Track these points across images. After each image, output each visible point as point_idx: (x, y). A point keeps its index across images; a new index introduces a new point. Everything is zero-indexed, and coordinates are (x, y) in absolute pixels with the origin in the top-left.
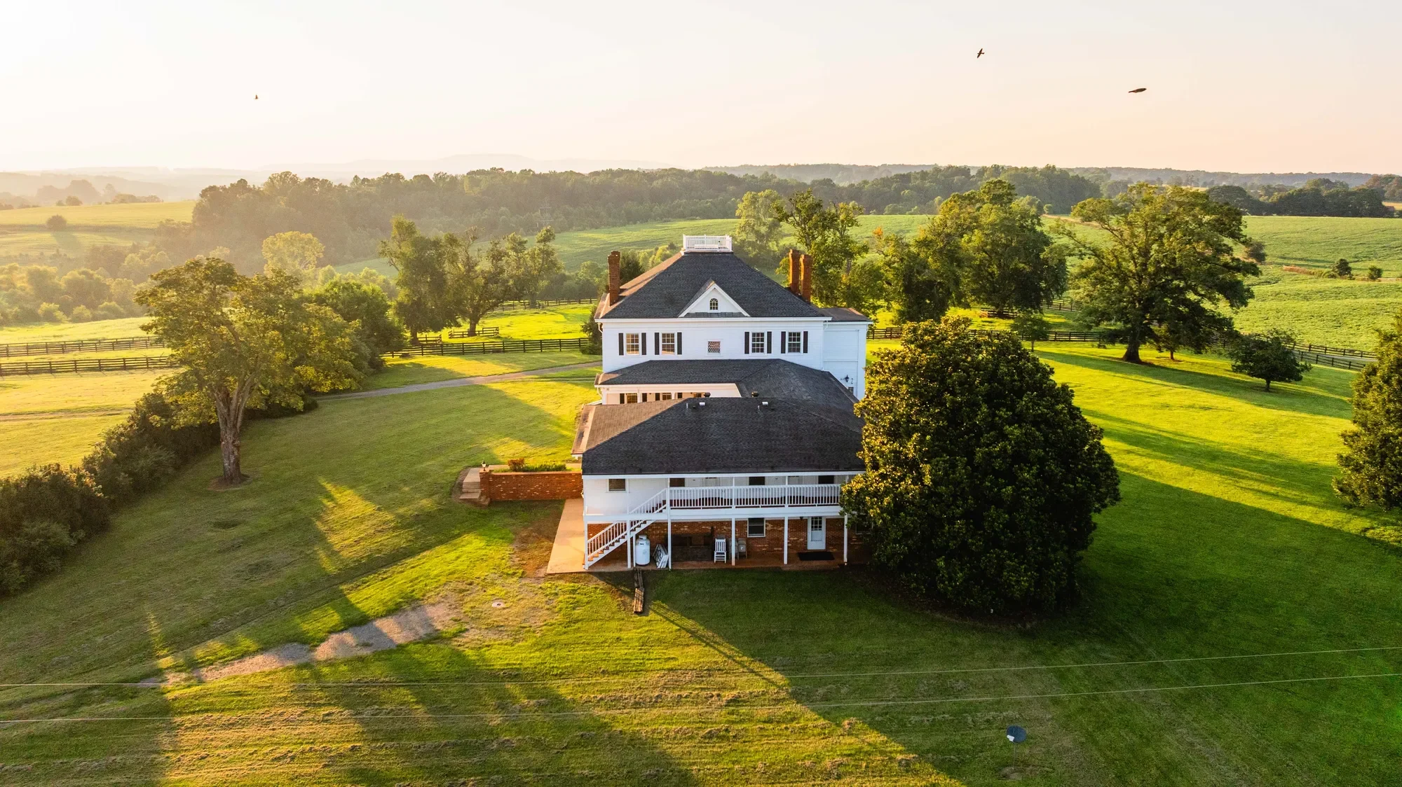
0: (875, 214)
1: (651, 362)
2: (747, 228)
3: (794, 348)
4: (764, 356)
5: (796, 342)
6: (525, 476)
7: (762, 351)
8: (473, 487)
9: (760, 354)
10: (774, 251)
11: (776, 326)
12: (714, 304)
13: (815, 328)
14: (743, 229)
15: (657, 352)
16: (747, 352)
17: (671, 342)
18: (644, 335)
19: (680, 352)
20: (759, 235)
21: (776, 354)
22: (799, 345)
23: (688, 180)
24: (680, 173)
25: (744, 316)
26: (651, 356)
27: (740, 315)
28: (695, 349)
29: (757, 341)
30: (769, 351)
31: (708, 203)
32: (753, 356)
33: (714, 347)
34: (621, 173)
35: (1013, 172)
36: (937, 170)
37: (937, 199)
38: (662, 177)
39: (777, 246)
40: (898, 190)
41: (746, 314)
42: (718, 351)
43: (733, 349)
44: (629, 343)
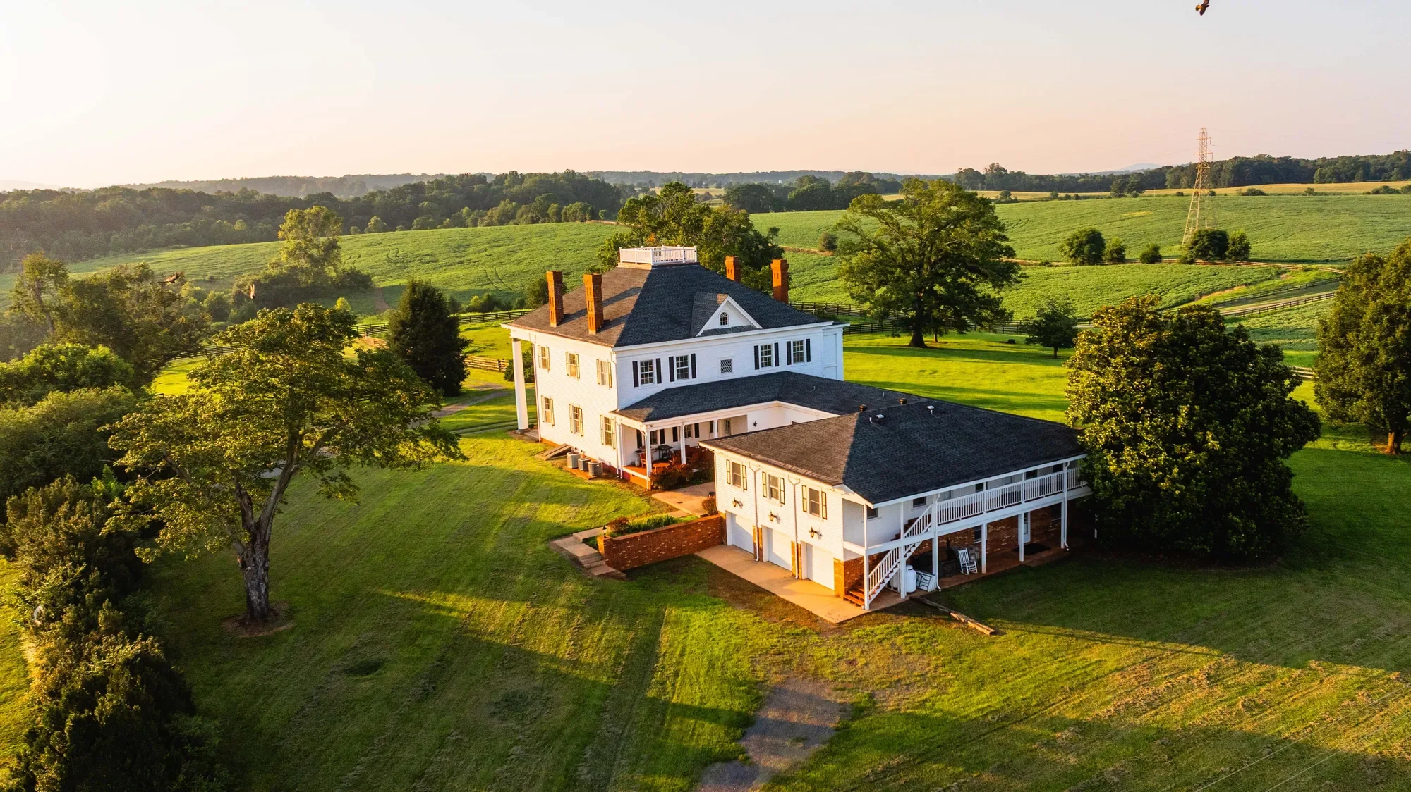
0: (402, 229)
1: (667, 390)
2: (298, 252)
3: (799, 359)
4: (773, 369)
5: (800, 351)
6: (650, 534)
7: (770, 365)
8: (593, 559)
9: (768, 368)
10: (331, 278)
11: (782, 336)
12: (724, 319)
13: (815, 335)
14: (291, 254)
15: (672, 379)
16: (757, 367)
17: (683, 366)
18: (658, 361)
19: (694, 376)
20: (314, 260)
21: (783, 367)
22: (802, 354)
23: (145, 201)
24: (127, 192)
25: (756, 329)
26: (666, 384)
27: (751, 328)
28: (708, 372)
29: (763, 355)
30: (777, 364)
31: (188, 227)
32: (763, 371)
33: (726, 365)
34: (49, 194)
35: (537, 178)
36: (450, 178)
37: (465, 210)
38: (104, 198)
39: (336, 271)
40: (415, 203)
41: (757, 326)
42: (730, 370)
43: (745, 366)
44: (643, 372)
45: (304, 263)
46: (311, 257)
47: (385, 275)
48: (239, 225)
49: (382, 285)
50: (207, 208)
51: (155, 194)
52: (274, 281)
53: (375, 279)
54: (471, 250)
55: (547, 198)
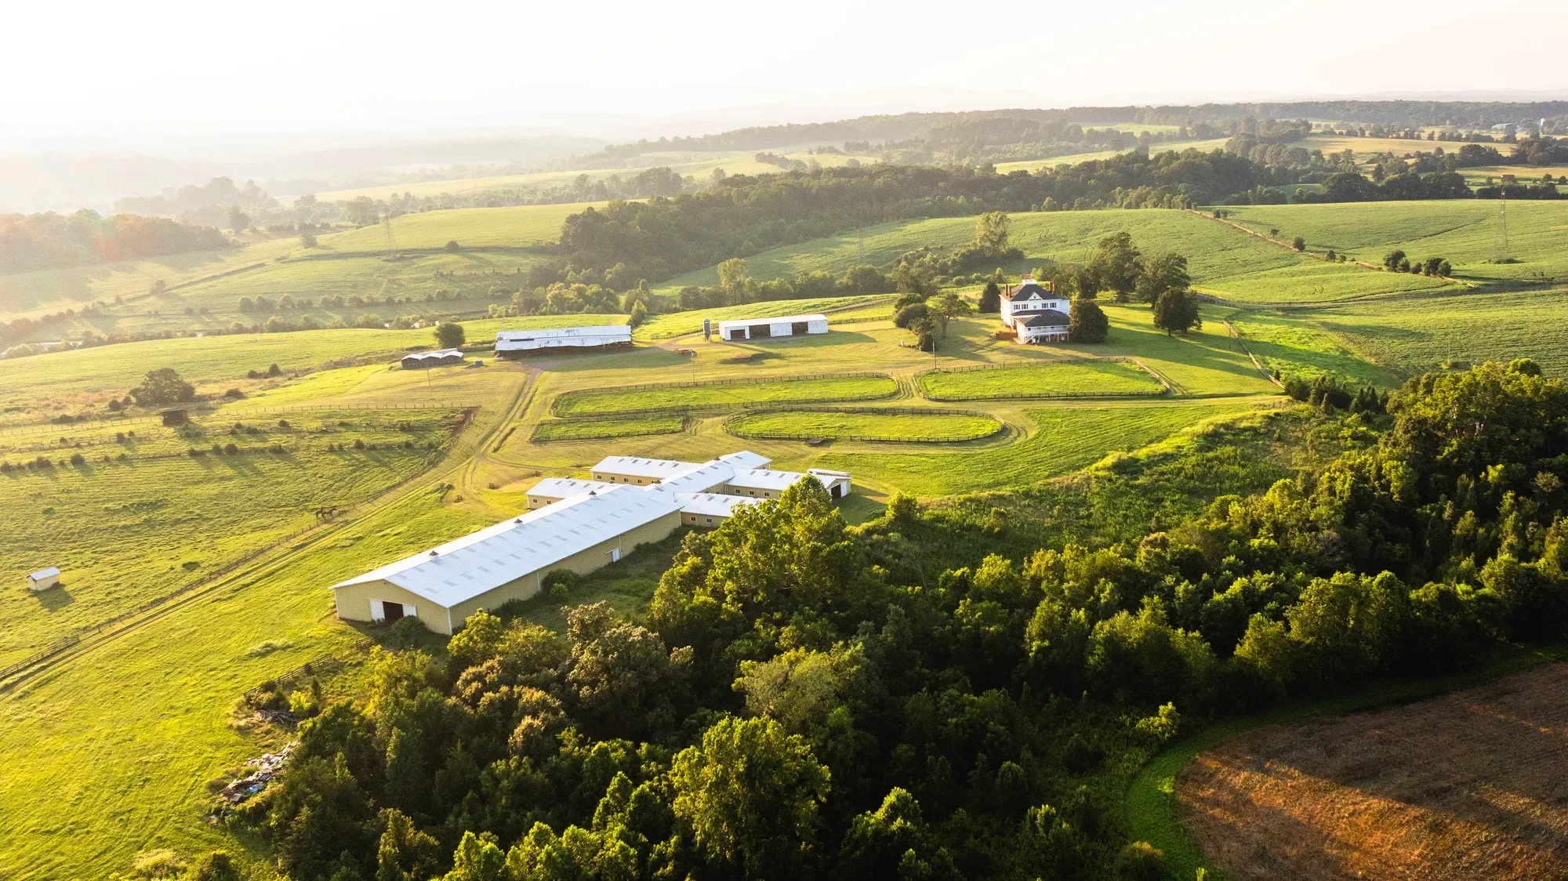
0: (1066, 208)
1: (1021, 311)
5: (1053, 305)
7: (1047, 307)
11: (1049, 302)
12: (1035, 297)
13: (1057, 302)
16: (1042, 308)
17: (1025, 306)
19: (1027, 309)
21: (1050, 307)
28: (1031, 308)
29: (1045, 305)
33: (1035, 307)
35: (1183, 160)
40: (1085, 180)
41: (1042, 299)
43: (1040, 308)
44: (1017, 307)
45: (988, 244)
46: (991, 241)
47: (1033, 250)
48: (961, 200)
49: (1030, 257)
50: (942, 184)
51: (909, 171)
52: (972, 253)
53: (1026, 253)
54: (1091, 233)
55: (1165, 189)
